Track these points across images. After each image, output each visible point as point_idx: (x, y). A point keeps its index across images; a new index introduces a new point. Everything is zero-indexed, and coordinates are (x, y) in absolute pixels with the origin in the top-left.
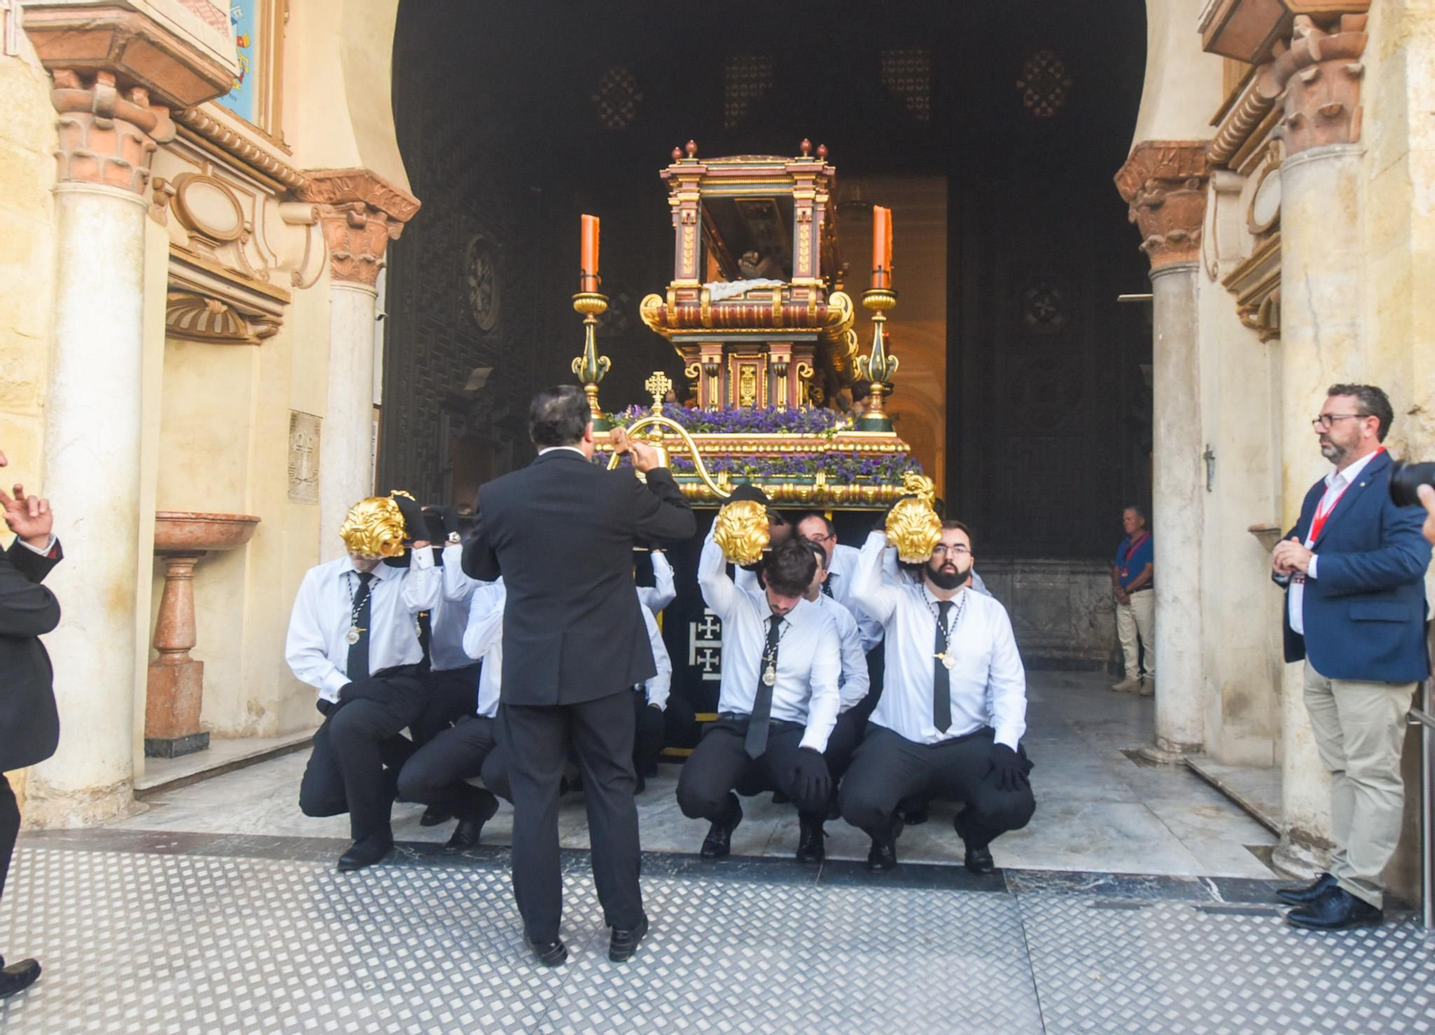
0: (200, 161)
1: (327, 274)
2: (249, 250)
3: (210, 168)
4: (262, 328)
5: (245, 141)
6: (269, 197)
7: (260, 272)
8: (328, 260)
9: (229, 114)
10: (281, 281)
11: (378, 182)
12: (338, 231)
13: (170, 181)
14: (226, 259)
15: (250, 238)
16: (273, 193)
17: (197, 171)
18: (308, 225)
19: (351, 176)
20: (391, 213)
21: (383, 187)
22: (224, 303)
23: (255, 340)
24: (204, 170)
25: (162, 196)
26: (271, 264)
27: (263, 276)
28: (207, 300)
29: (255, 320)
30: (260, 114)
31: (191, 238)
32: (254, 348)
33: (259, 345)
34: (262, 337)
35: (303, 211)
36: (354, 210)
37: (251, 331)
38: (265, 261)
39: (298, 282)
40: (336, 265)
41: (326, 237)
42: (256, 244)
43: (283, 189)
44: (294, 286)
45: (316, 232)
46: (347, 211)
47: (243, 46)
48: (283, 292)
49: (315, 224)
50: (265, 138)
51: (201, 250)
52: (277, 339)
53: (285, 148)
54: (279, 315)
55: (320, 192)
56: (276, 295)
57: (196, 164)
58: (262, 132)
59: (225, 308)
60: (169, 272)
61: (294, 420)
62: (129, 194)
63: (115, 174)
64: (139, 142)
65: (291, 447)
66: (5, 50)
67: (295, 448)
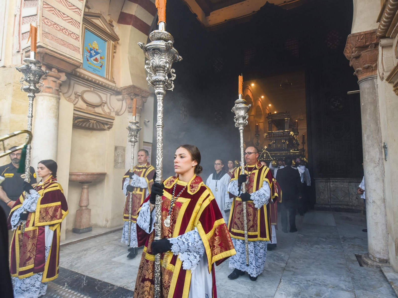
0: (90, 87)
1: (127, 111)
2: (106, 108)
3: (92, 88)
4: (108, 126)
5: (100, 81)
6: (111, 95)
7: (108, 113)
8: (127, 109)
9: (95, 75)
10: (113, 114)
11: (137, 88)
12: (129, 101)
13: (80, 92)
14: (98, 110)
15: (106, 105)
16: (112, 93)
17: (89, 89)
18: (122, 100)
19: (130, 87)
20: (143, 96)
21: (138, 89)
22: (95, 121)
23: (108, 129)
24: (91, 89)
25: (77, 96)
26: (112, 110)
27: (109, 114)
28: (90, 120)
29: (107, 124)
30: (107, 75)
31: (87, 105)
32: (107, 131)
33: (109, 130)
34: (109, 128)
35: (120, 97)
36: (131, 95)
37: (106, 127)
38: (110, 110)
40: (129, 110)
41: (126, 103)
42: (108, 106)
43: (114, 92)
44: (116, 115)
45: (124, 102)
46: (130, 96)
47: (102, 59)
48: (113, 117)
49: (124, 100)
50: (107, 80)
51: (90, 108)
52: (113, 128)
53: (114, 82)
54: (112, 123)
55: (124, 92)
56: (110, 118)
57: (89, 88)
58: (108, 80)
59: (95, 122)
60: (74, 114)
61: (116, 148)
62: (51, 94)
63: (48, 90)
64: (55, 82)
65: (115, 155)
66: (22, 63)
67: (116, 155)
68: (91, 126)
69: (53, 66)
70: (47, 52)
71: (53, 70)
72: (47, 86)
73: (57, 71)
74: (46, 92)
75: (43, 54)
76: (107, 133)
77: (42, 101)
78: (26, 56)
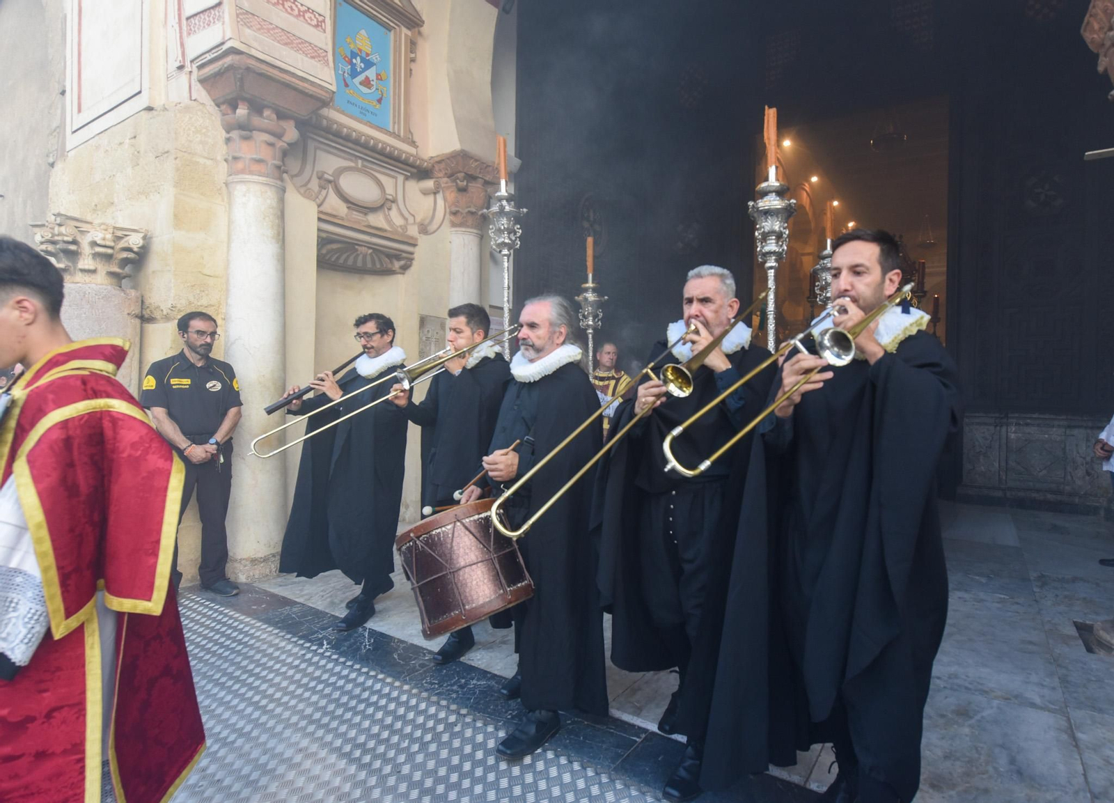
0: (354, 158)
1: (447, 222)
2: (394, 214)
3: (360, 161)
4: (402, 263)
5: (377, 141)
6: (407, 178)
7: (401, 226)
8: (448, 216)
9: (365, 124)
10: (413, 231)
11: (472, 158)
12: (452, 195)
13: (330, 173)
14: (377, 220)
15: (394, 206)
16: (409, 174)
17: (352, 164)
18: (435, 193)
19: (454, 156)
20: (487, 179)
21: (476, 160)
22: (369, 248)
23: (402, 271)
24: (357, 163)
25: (323, 183)
26: (411, 220)
27: (403, 229)
28: (357, 247)
29: (398, 258)
30: (394, 123)
31: (348, 208)
32: (400, 276)
33: (403, 274)
34: (405, 268)
35: (429, 184)
36: (458, 179)
37: (397, 265)
38: (406, 219)
39: (424, 230)
40: (452, 218)
41: (445, 200)
42: (399, 209)
43: (414, 171)
44: (420, 233)
45: (440, 197)
46: (455, 181)
47: (381, 80)
48: (412, 238)
49: (438, 192)
50: (395, 138)
51: (356, 216)
52: (413, 269)
53: (413, 143)
54: (412, 253)
55: (440, 170)
56: (406, 240)
57: (351, 160)
58: (397, 136)
59: (370, 251)
60: (319, 230)
61: (423, 321)
62: (264, 179)
63: (255, 167)
64: (271, 145)
65: (421, 339)
66: (191, 96)
67: (424, 338)
68: (359, 263)
69: (265, 103)
70: (251, 66)
71: (267, 113)
72: (254, 156)
73: (274, 116)
74: (251, 173)
75: (241, 71)
76: (401, 281)
77: (245, 196)
78: (200, 78)
